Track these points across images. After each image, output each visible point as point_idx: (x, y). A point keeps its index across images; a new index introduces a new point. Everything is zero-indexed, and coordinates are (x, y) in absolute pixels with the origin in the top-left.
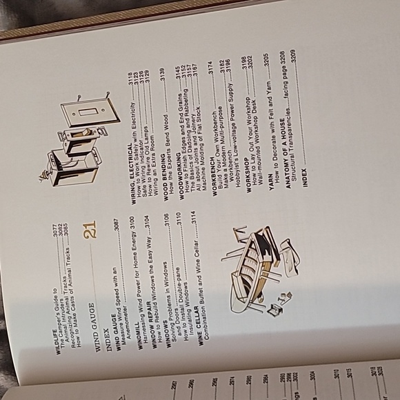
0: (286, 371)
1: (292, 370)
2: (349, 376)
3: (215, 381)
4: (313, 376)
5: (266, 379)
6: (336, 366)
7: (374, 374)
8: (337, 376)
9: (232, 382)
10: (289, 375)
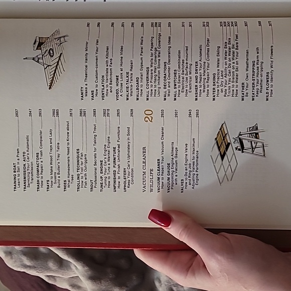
0: (154, 21)
1: (158, 21)
2: (190, 26)
3: (113, 24)
4: (169, 25)
5: (142, 25)
6: (183, 20)
7: (204, 26)
8: (183, 26)
9: (123, 25)
10: (156, 23)
